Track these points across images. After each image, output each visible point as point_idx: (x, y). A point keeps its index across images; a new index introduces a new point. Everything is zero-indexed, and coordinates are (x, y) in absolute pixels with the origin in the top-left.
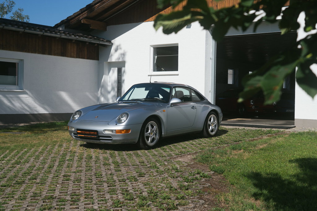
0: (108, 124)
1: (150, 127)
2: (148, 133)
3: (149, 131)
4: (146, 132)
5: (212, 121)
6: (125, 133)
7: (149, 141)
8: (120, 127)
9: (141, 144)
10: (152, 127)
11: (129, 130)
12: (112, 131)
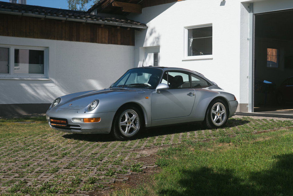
0: (77, 111)
1: (127, 116)
2: (124, 122)
3: (126, 120)
4: (122, 121)
5: (217, 110)
6: (94, 122)
7: (126, 132)
8: (89, 115)
9: (116, 134)
10: (130, 115)
11: (99, 118)
12: (80, 119)
